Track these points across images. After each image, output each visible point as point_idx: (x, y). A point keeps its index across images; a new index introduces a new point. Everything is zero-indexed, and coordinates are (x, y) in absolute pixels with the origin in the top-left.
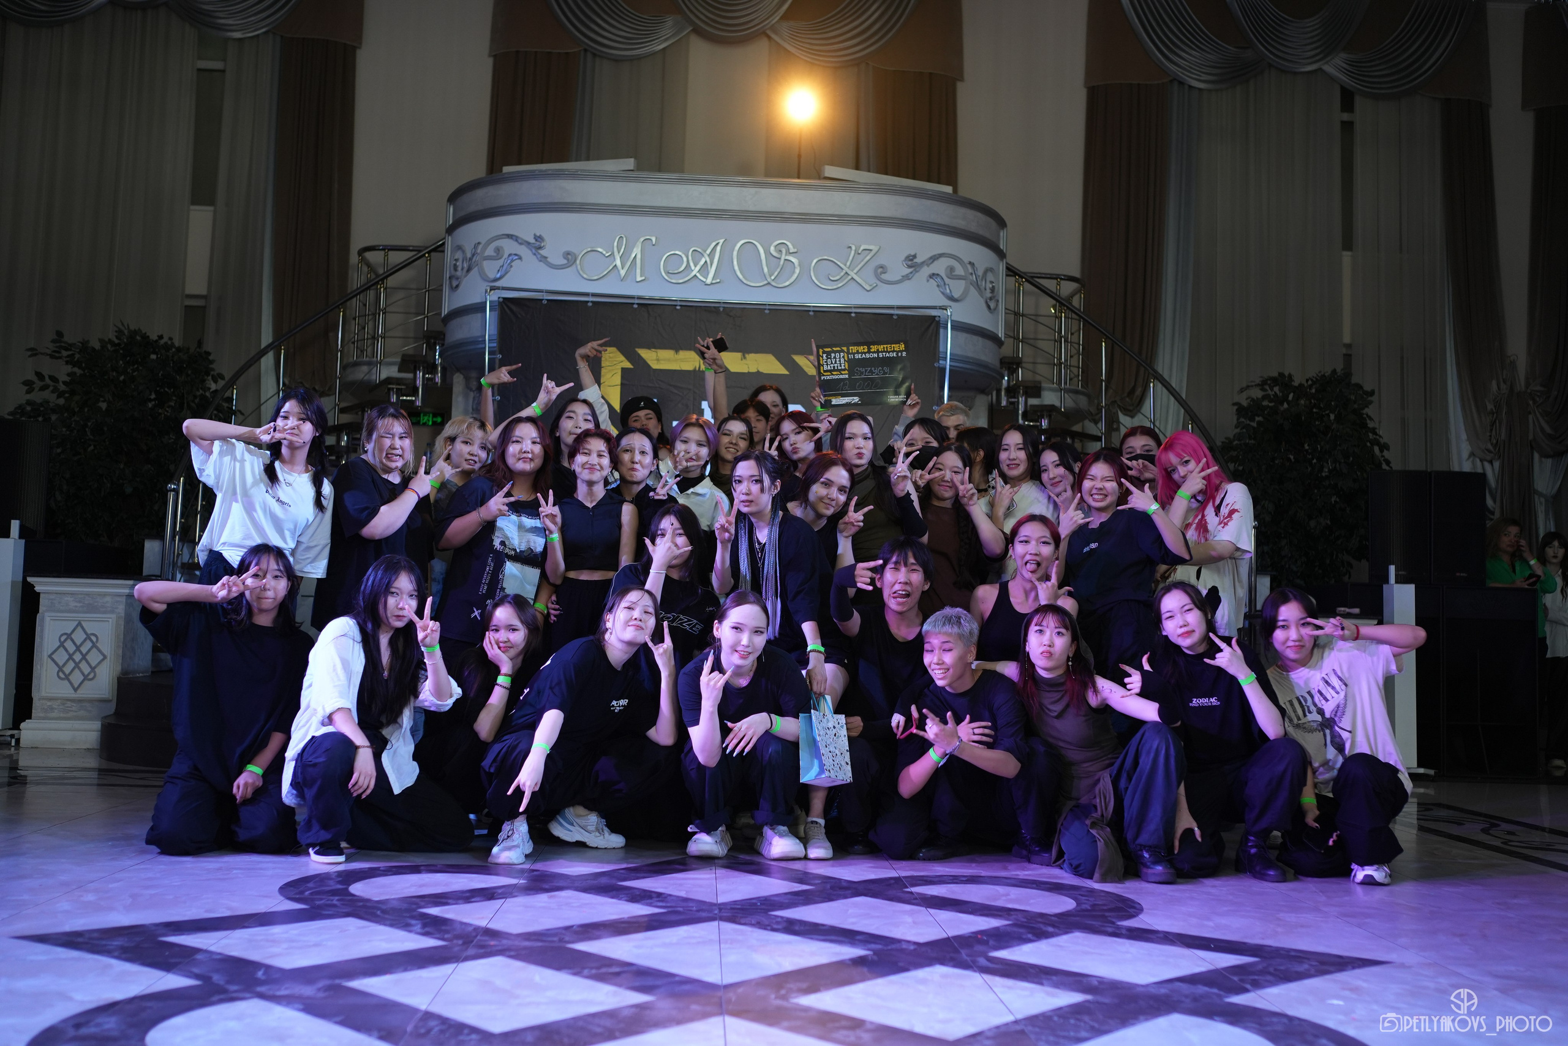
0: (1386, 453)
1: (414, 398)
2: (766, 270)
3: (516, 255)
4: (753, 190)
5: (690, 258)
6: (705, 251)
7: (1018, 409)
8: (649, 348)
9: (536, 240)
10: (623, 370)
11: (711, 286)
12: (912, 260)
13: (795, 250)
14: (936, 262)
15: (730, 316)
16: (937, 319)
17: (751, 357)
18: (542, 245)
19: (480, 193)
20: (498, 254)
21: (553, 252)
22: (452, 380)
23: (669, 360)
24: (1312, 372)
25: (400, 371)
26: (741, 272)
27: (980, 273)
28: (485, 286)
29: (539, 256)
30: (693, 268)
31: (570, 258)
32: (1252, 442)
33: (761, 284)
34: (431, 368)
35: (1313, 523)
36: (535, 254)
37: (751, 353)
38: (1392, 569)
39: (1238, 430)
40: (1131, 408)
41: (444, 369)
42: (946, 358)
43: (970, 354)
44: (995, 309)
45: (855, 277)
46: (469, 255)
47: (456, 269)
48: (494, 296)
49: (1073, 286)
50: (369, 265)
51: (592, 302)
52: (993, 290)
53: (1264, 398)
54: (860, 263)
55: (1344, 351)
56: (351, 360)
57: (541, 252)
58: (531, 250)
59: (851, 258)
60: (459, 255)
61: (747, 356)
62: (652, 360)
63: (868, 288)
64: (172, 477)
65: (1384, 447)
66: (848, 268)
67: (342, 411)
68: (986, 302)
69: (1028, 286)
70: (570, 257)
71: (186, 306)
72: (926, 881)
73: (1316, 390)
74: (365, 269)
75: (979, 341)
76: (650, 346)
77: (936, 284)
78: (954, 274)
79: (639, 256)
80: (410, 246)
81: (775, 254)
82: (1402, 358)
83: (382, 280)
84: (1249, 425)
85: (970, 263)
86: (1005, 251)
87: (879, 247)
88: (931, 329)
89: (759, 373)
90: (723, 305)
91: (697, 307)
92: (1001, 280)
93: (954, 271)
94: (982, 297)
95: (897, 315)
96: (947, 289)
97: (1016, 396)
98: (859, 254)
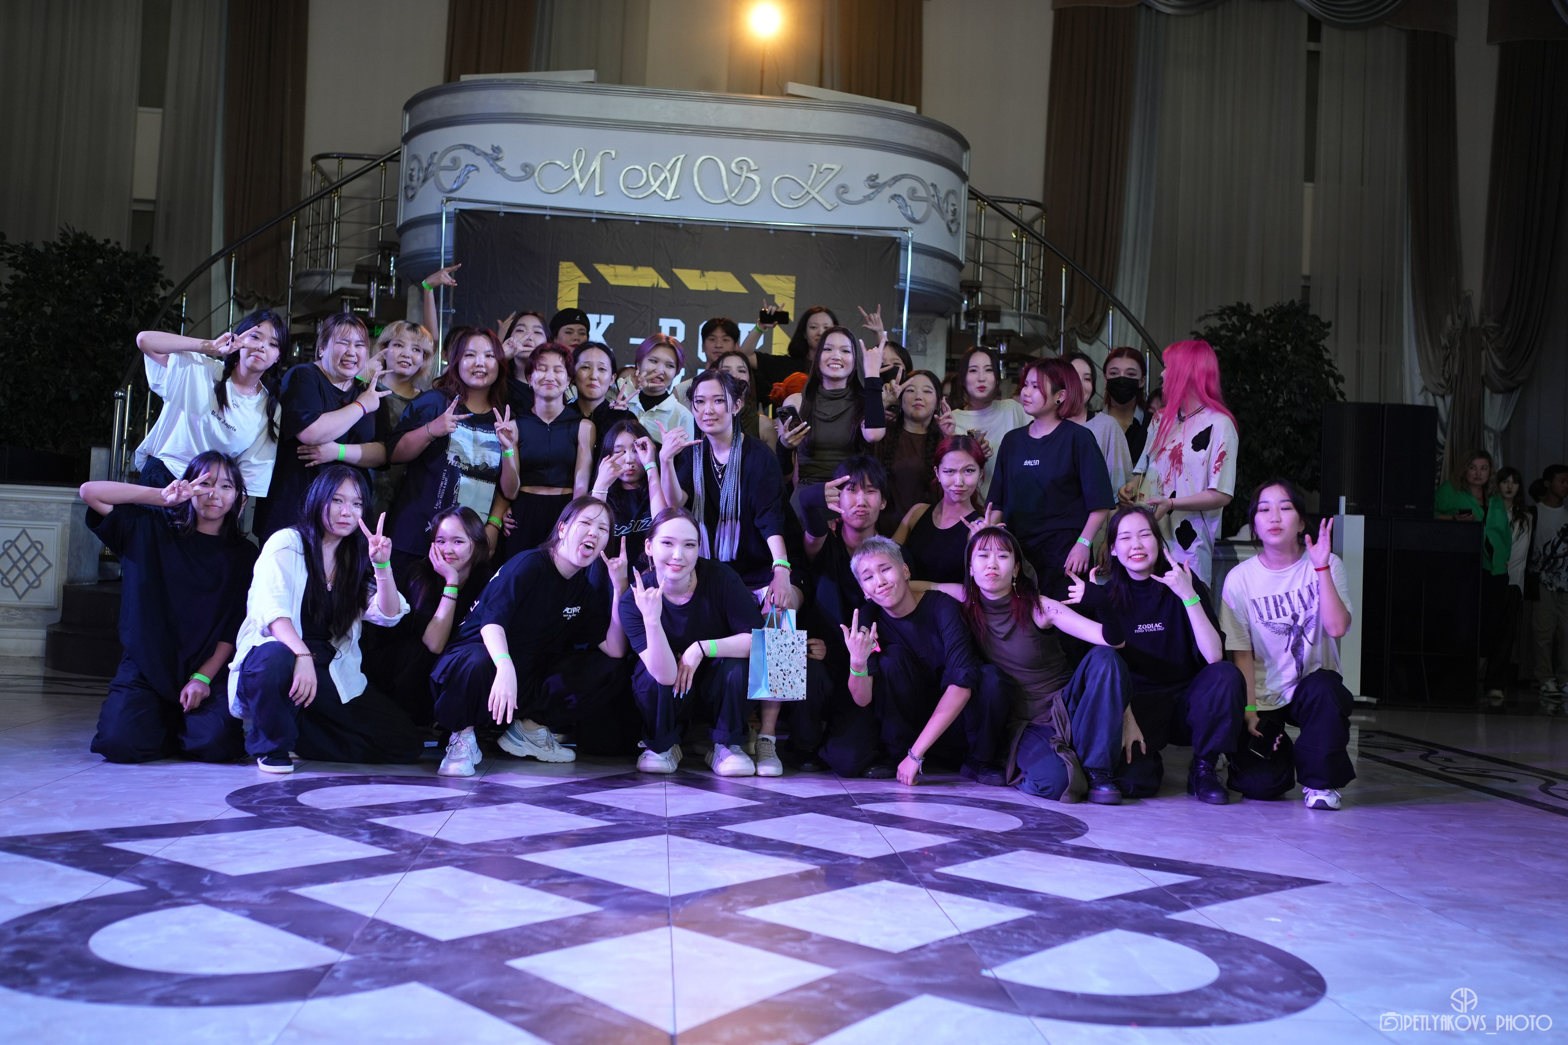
0: (1341, 385)
1: (368, 310)
2: (726, 187)
3: (473, 166)
4: (714, 106)
5: (650, 173)
6: (665, 167)
7: (977, 334)
8: (607, 263)
9: (494, 151)
10: (581, 285)
11: (672, 202)
12: (873, 180)
13: (756, 168)
14: (898, 183)
15: (689, 233)
16: (898, 240)
17: (710, 274)
18: (500, 156)
19: (437, 101)
20: (455, 164)
21: (510, 163)
22: (407, 294)
23: (626, 276)
24: (1271, 302)
25: (353, 282)
26: (701, 189)
27: (942, 195)
28: (441, 197)
29: (496, 168)
30: (652, 183)
31: (528, 171)
33: (721, 201)
34: (385, 279)
35: (1266, 454)
36: (492, 166)
37: (710, 270)
38: (1343, 500)
40: (1089, 335)
41: (398, 281)
42: (906, 280)
43: (930, 277)
44: (956, 232)
45: (817, 196)
46: (425, 165)
47: (411, 179)
48: (451, 207)
49: (1034, 211)
50: (322, 173)
51: (549, 215)
52: (954, 212)
53: (1222, 327)
54: (821, 182)
55: (1303, 282)
56: (304, 270)
57: (499, 163)
58: (488, 161)
59: (812, 177)
60: (414, 164)
61: (706, 273)
62: (610, 276)
63: (829, 208)
64: (119, 385)
65: (1339, 379)
66: (810, 187)
67: (295, 321)
68: (948, 225)
69: (990, 211)
70: (528, 169)
71: (134, 211)
72: (875, 798)
73: (1274, 321)
74: (319, 177)
75: (939, 263)
76: (609, 261)
77: (897, 205)
78: (916, 195)
79: (598, 170)
80: (365, 155)
81: (736, 171)
82: (1360, 291)
83: (336, 188)
85: (932, 185)
86: (967, 173)
87: (840, 166)
88: (891, 251)
89: (717, 292)
90: (682, 222)
91: (656, 223)
92: (963, 203)
93: (916, 193)
94: (944, 220)
95: (857, 235)
96: (909, 211)
97: (976, 321)
98: (821, 173)
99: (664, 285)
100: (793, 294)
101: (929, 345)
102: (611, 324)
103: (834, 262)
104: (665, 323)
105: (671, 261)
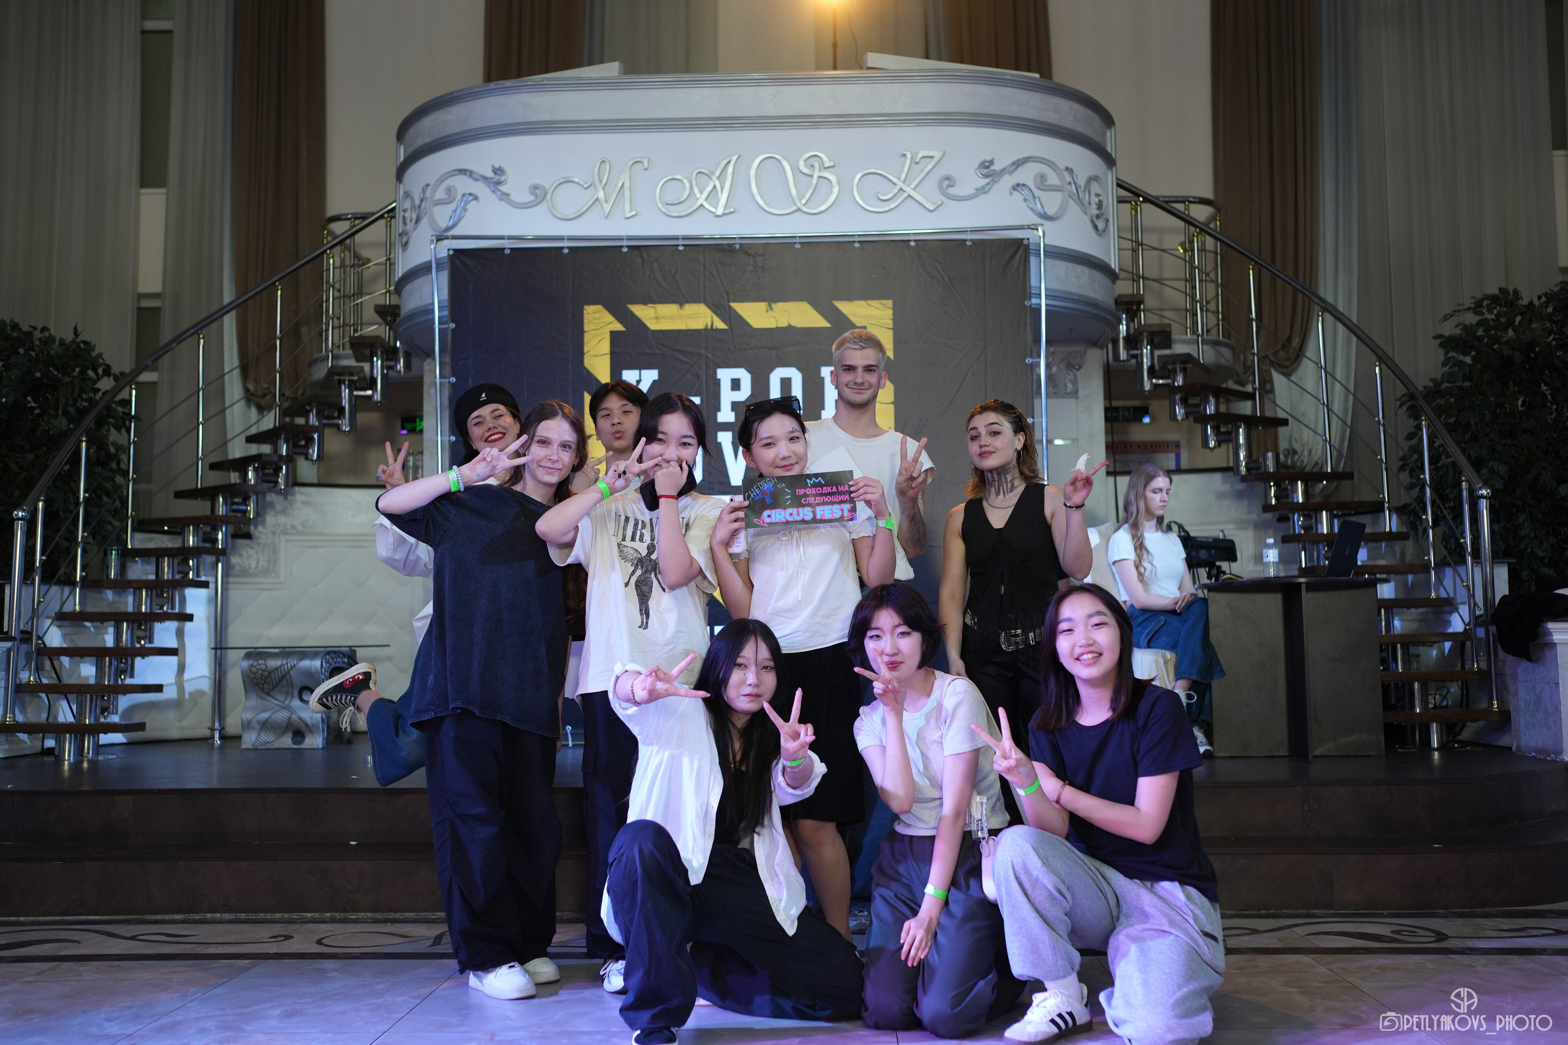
1: (369, 392)
2: (794, 191)
3: (470, 194)
5: (694, 182)
6: (713, 173)
7: (1142, 364)
8: (645, 303)
9: (495, 174)
10: (613, 334)
11: (724, 218)
12: (988, 167)
13: (831, 164)
14: (1020, 169)
15: (749, 255)
16: (1025, 242)
17: (779, 306)
18: (503, 178)
19: (427, 122)
20: (449, 196)
21: (516, 187)
22: (422, 370)
23: (671, 318)
26: (761, 197)
27: (1082, 182)
29: (499, 193)
30: (698, 195)
31: (539, 194)
32: (1467, 384)
33: (789, 211)
34: (391, 354)
36: (494, 192)
37: (779, 301)
39: (1446, 369)
40: (1287, 363)
42: (1040, 295)
43: (1073, 289)
44: (1104, 231)
45: (913, 194)
46: (417, 202)
47: (405, 223)
48: (444, 249)
49: (1206, 209)
51: (568, 247)
52: (1100, 205)
53: (1480, 324)
54: (918, 175)
55: (1561, 278)
57: (503, 188)
58: (490, 187)
59: (906, 169)
60: (407, 205)
61: (774, 305)
62: (650, 319)
63: (931, 207)
66: (904, 182)
68: (1092, 221)
70: (538, 192)
71: (140, 308)
73: (1554, 309)
75: (1084, 273)
76: (646, 300)
77: (1022, 197)
78: (1046, 184)
79: (627, 184)
81: (805, 170)
84: (1461, 361)
85: (1067, 169)
86: (1113, 155)
87: (942, 153)
88: (1018, 257)
89: (790, 329)
90: (738, 241)
91: (704, 245)
92: (1110, 193)
93: (1045, 181)
94: (1086, 214)
95: (971, 240)
96: (1038, 203)
97: (1139, 347)
98: (917, 163)
99: (720, 325)
100: (890, 323)
101: (1080, 385)
102: (654, 381)
103: (943, 278)
104: (725, 375)
105: (727, 293)
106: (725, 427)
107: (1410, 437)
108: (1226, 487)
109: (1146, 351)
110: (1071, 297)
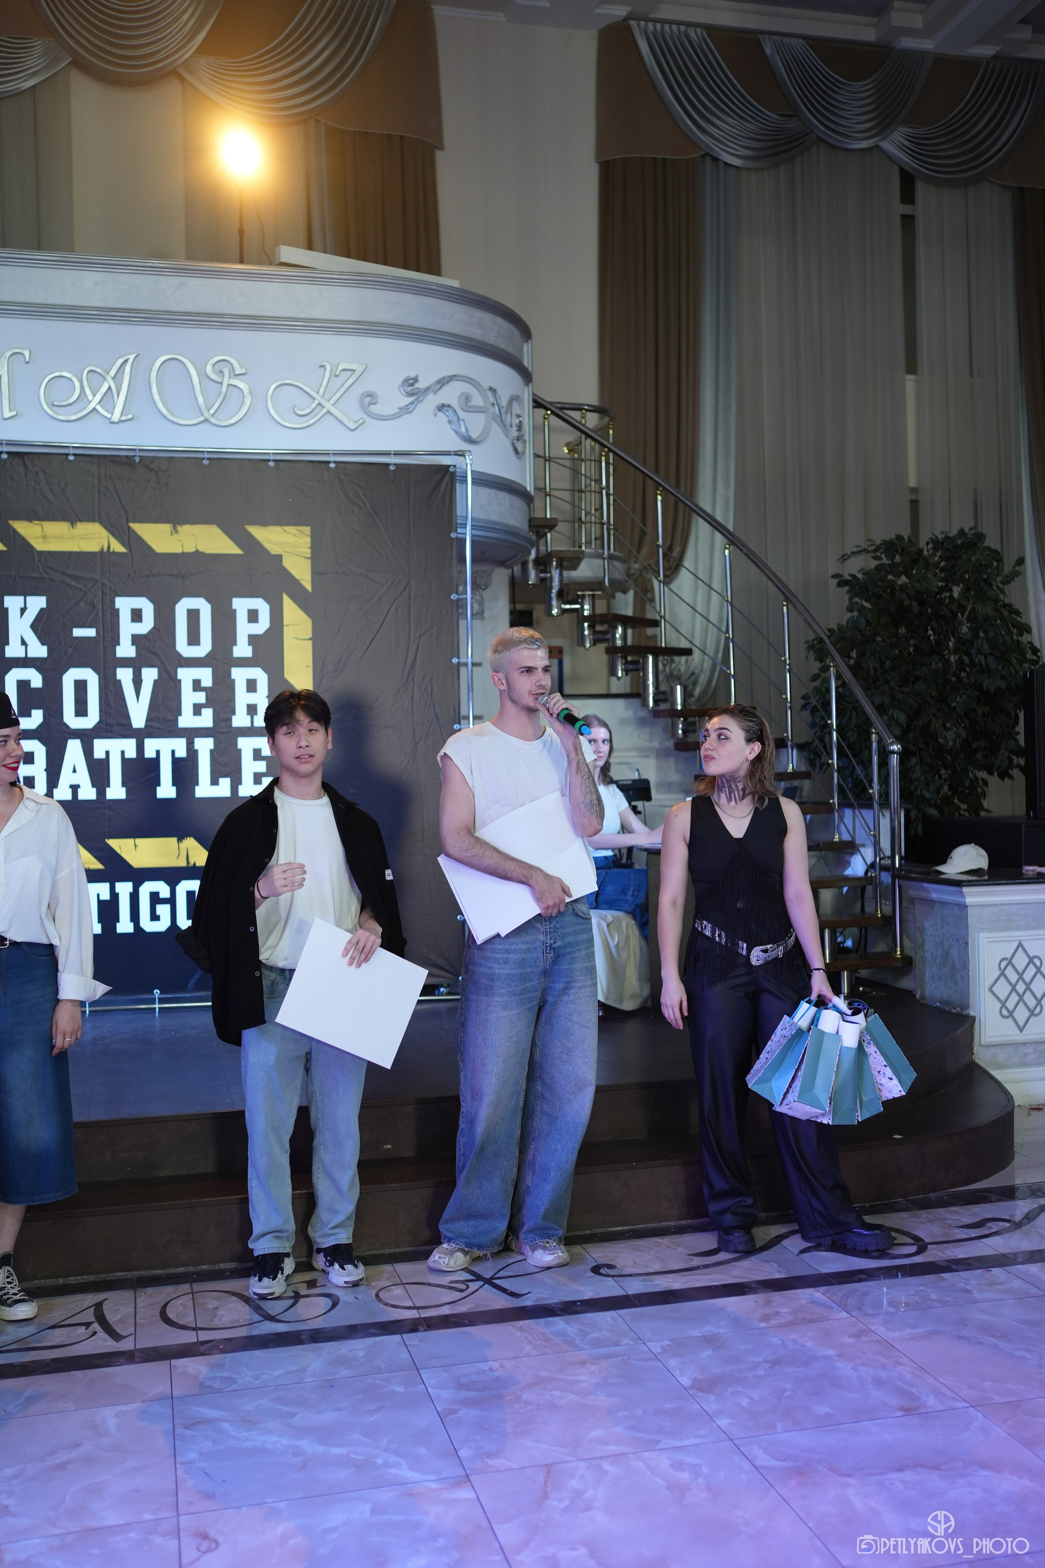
2: (201, 400)
4: (175, 281)
5: (85, 382)
6: (108, 373)
7: (551, 588)
8: (30, 520)
11: (121, 425)
12: (412, 385)
13: (243, 371)
14: (445, 387)
15: (151, 470)
16: (452, 469)
17: (185, 529)
23: (61, 537)
26: (163, 404)
27: (504, 403)
30: (90, 396)
33: (196, 421)
37: (185, 524)
39: (851, 614)
42: (466, 524)
43: (495, 518)
45: (333, 410)
49: (599, 419)
52: (519, 427)
53: (878, 568)
54: (339, 390)
55: (909, 495)
59: (325, 382)
61: (179, 528)
62: (36, 538)
63: (353, 427)
66: (323, 396)
68: (513, 445)
69: (554, 420)
75: (505, 498)
77: (446, 419)
78: (470, 404)
79: (4, 380)
81: (213, 376)
84: (863, 607)
85: (491, 389)
86: (530, 370)
87: (364, 366)
88: (446, 485)
89: (198, 555)
90: (138, 454)
91: (99, 456)
92: (528, 414)
93: (470, 401)
94: (507, 436)
95: (395, 464)
96: (463, 426)
97: (548, 570)
98: (337, 376)
99: (118, 547)
100: (308, 552)
101: (486, 606)
102: (42, 609)
103: (364, 503)
104: (124, 605)
105: (126, 512)
106: (125, 662)
107: (815, 678)
108: (629, 714)
109: (555, 574)
110: (493, 526)
